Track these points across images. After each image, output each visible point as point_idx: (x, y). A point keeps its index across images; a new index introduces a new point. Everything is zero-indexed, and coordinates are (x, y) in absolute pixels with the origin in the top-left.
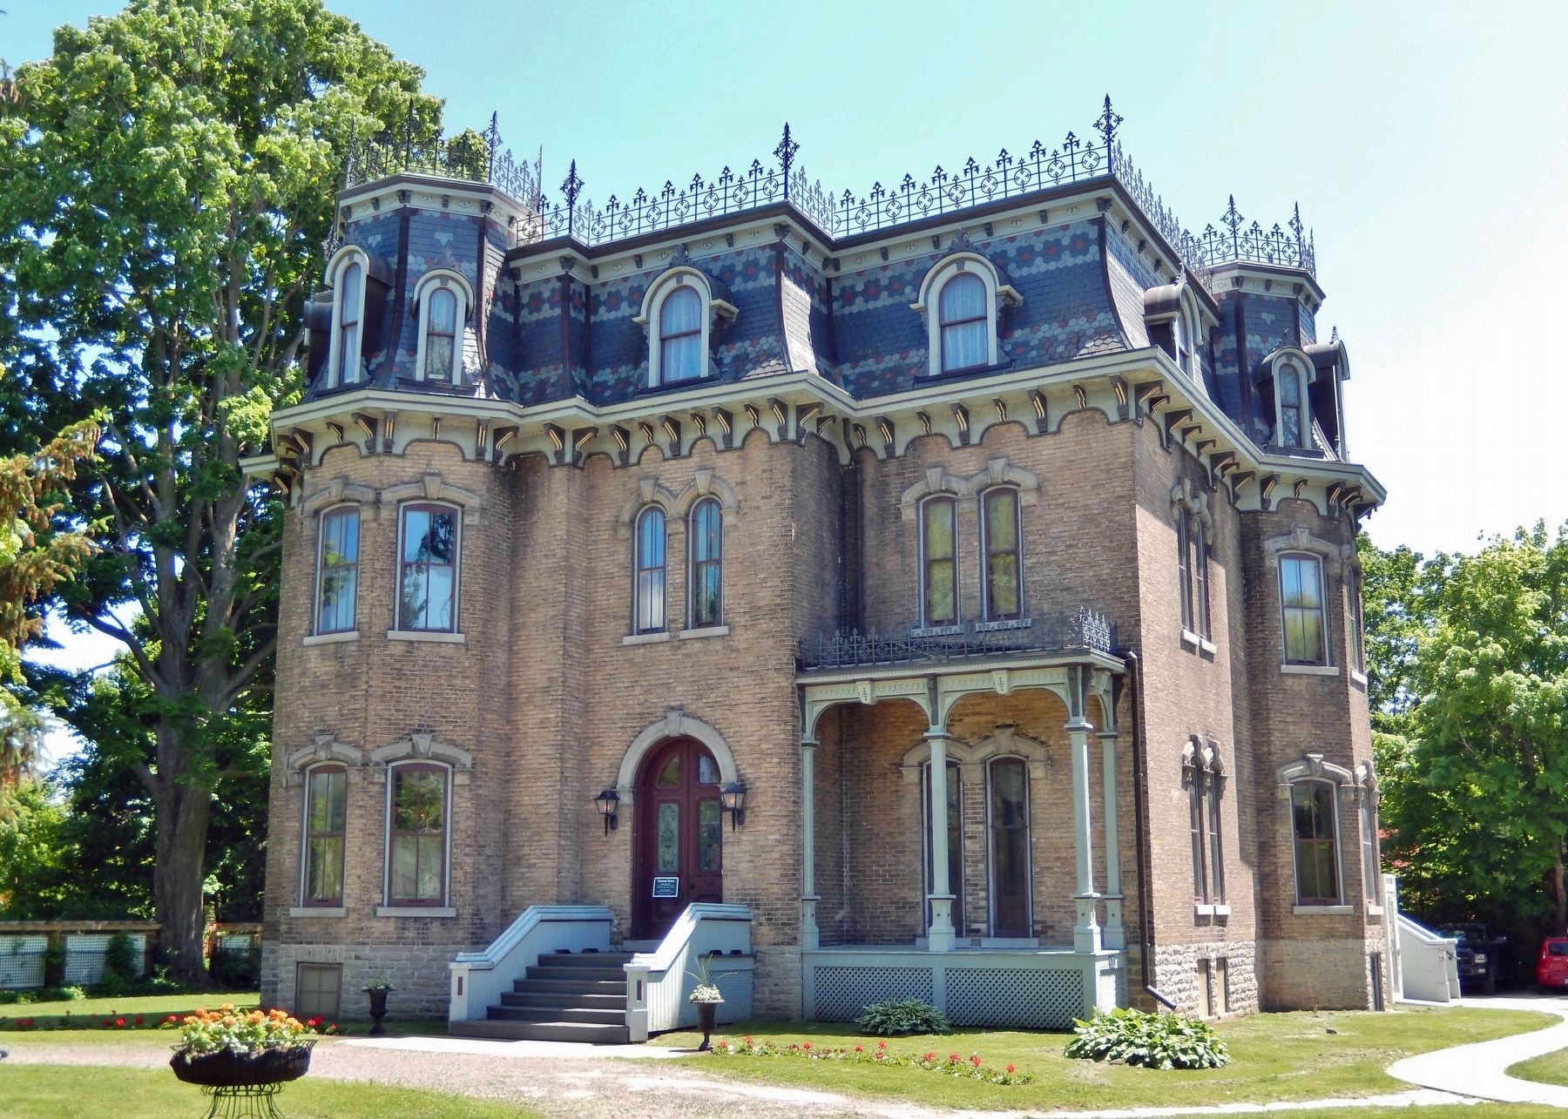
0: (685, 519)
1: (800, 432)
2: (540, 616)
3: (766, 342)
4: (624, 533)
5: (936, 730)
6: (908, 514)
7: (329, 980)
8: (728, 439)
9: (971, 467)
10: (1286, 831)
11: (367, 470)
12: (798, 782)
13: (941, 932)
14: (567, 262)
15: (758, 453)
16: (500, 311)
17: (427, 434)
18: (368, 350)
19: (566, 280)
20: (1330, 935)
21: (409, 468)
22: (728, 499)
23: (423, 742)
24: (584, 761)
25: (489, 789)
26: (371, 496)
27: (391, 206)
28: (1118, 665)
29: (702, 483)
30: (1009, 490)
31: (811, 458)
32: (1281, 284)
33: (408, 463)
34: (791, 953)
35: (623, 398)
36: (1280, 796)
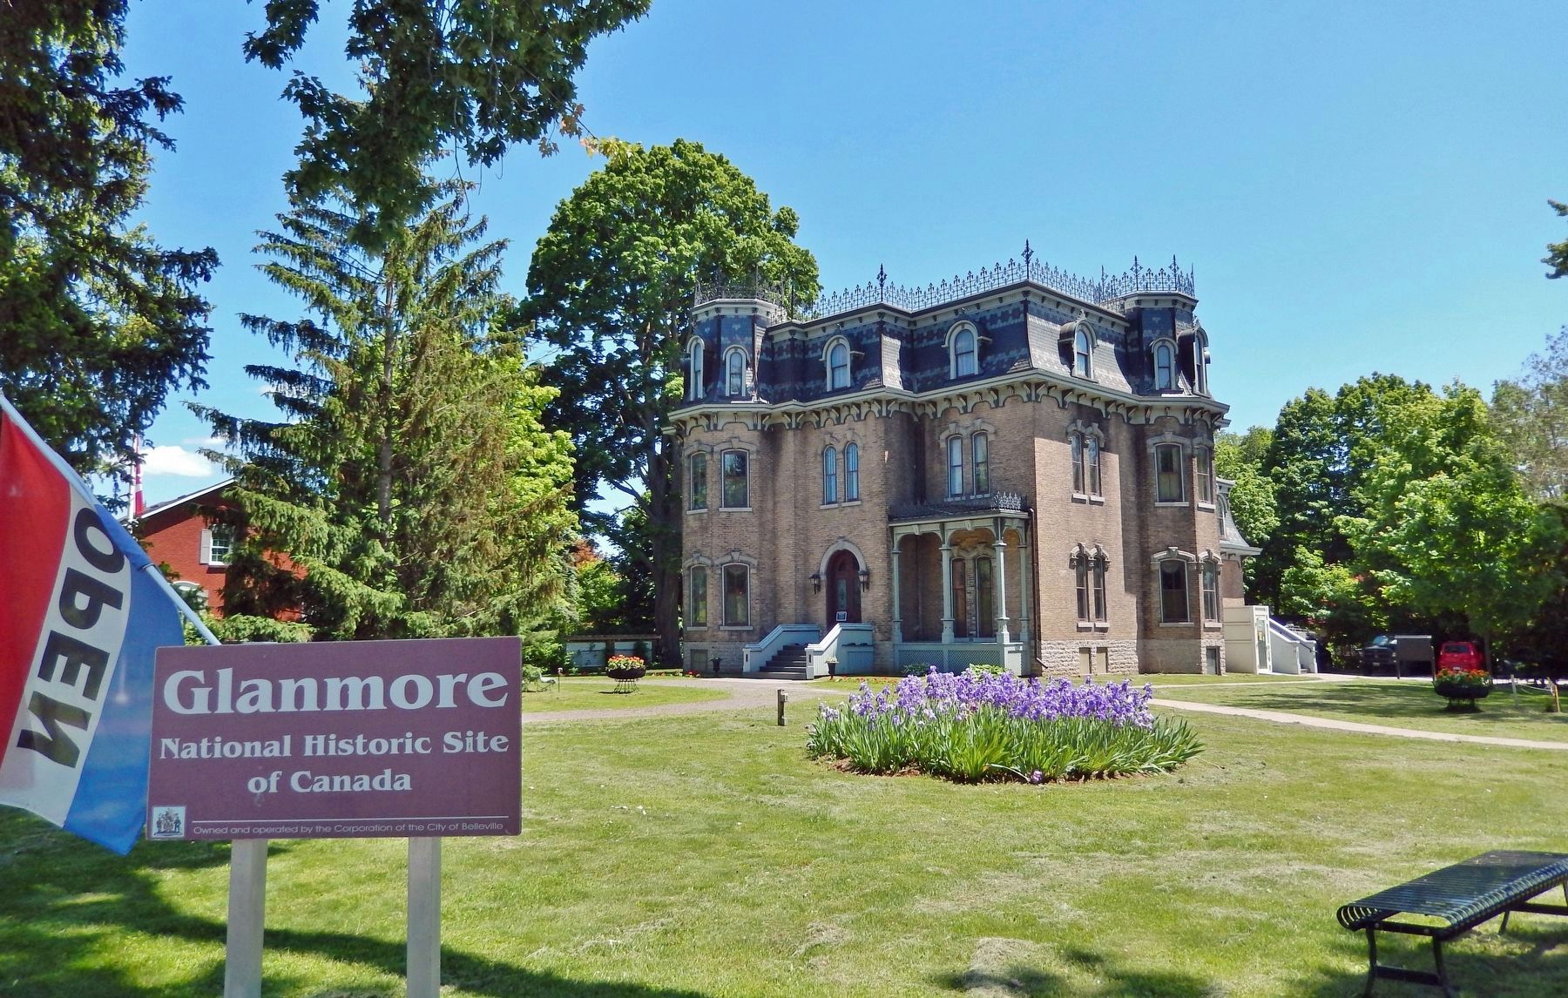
0: (843, 452)
1: (888, 412)
2: (785, 497)
3: (874, 370)
4: (819, 459)
5: (944, 546)
6: (943, 445)
7: (703, 657)
8: (859, 415)
9: (968, 423)
10: (1157, 586)
11: (707, 437)
12: (890, 570)
13: (947, 634)
14: (792, 332)
15: (871, 421)
16: (764, 357)
17: (732, 420)
18: (705, 384)
19: (793, 340)
20: (1182, 637)
21: (725, 435)
22: (859, 443)
23: (736, 555)
24: (806, 561)
25: (766, 574)
26: (709, 449)
27: (713, 314)
28: (1025, 515)
29: (849, 436)
30: (984, 433)
31: (896, 423)
32: (1165, 301)
33: (724, 433)
34: (887, 644)
35: (817, 397)
36: (1153, 568)
